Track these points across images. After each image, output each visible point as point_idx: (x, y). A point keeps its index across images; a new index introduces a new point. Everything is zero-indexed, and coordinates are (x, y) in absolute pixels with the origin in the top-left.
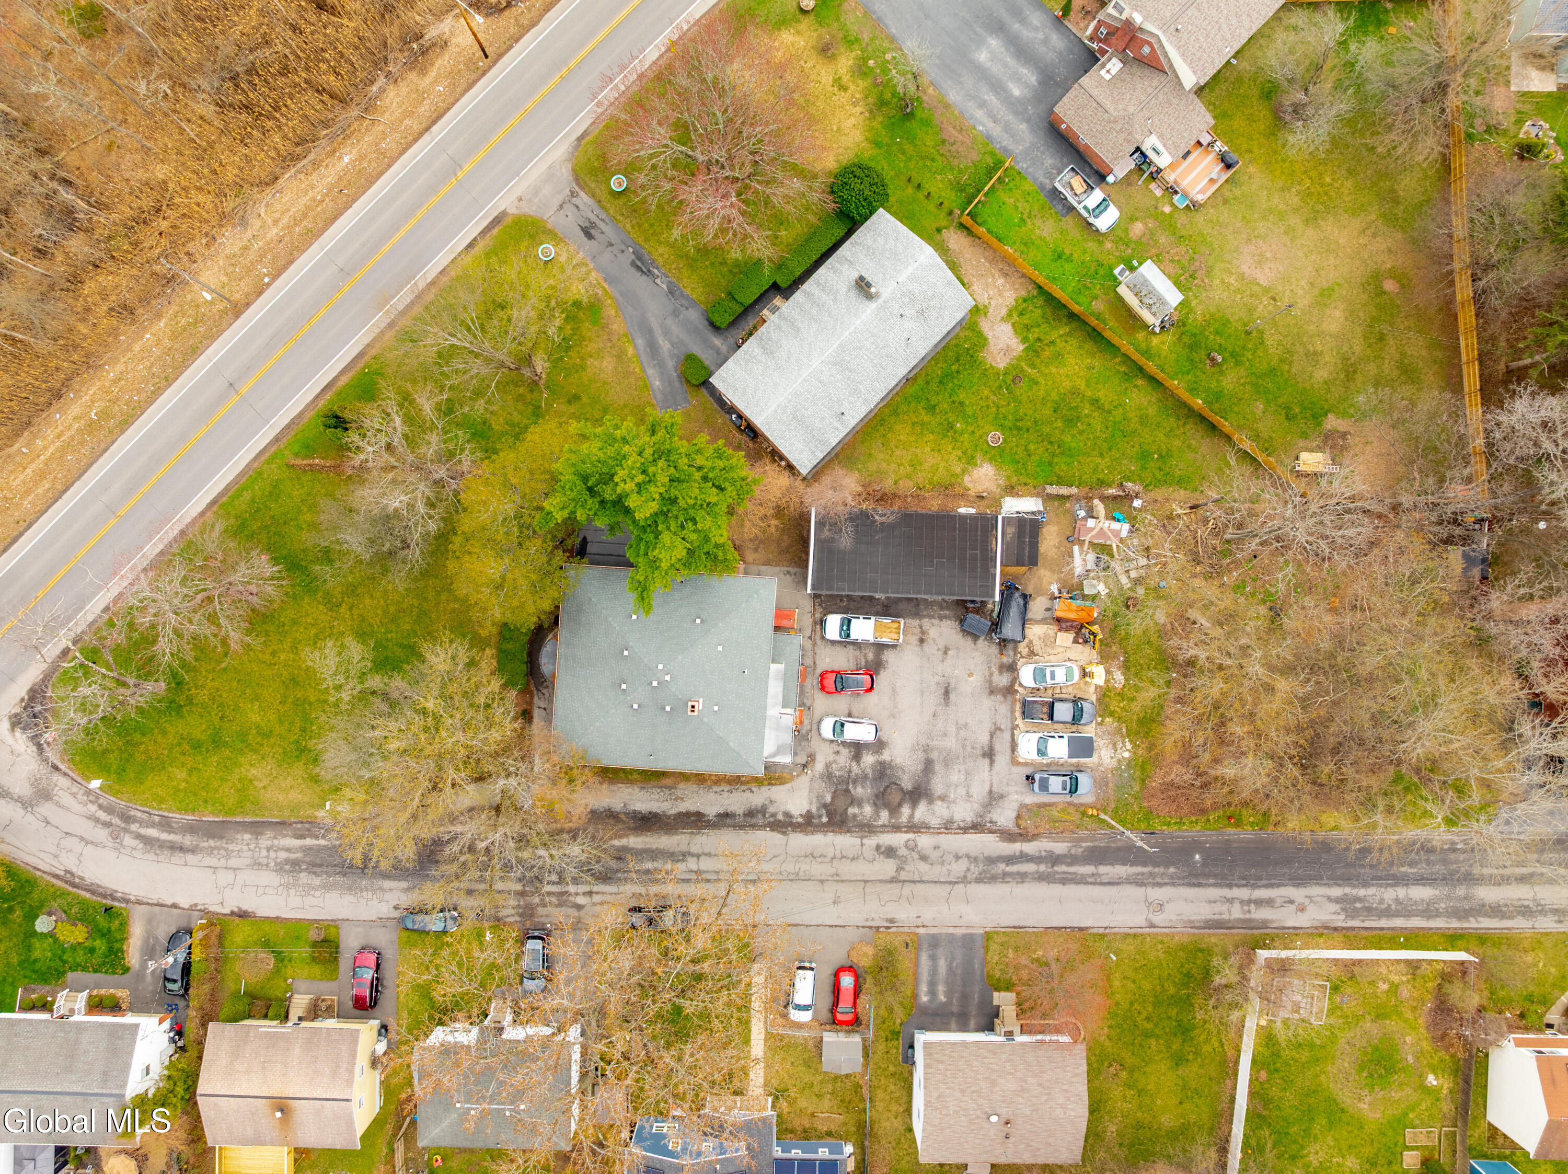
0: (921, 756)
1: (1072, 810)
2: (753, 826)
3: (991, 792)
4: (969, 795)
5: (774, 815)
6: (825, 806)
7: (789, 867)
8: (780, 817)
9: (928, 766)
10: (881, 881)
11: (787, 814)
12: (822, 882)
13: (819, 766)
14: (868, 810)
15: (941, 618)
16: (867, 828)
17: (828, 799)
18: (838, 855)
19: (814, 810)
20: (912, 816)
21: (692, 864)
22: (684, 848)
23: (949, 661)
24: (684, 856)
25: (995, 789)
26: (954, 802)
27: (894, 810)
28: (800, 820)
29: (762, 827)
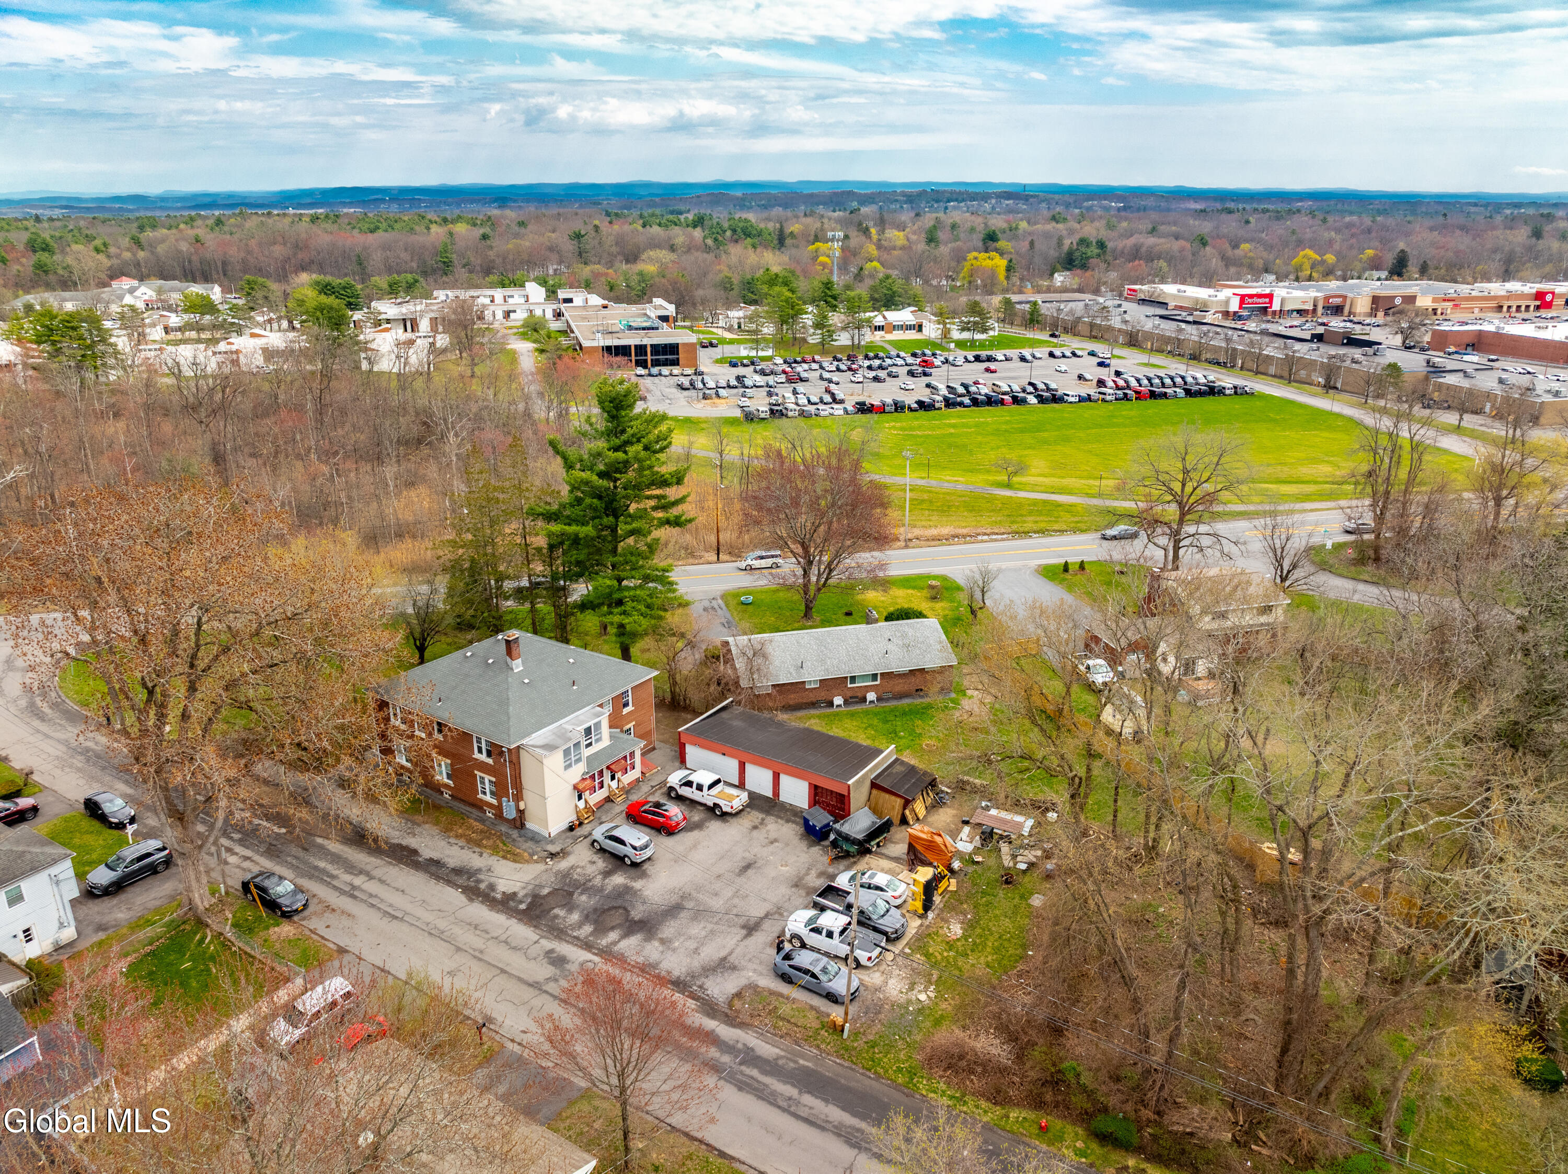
0: (674, 899)
1: (812, 1015)
2: (449, 882)
3: (724, 959)
4: (696, 951)
5: (479, 881)
6: (536, 896)
7: (442, 924)
8: (483, 886)
9: (674, 910)
10: (520, 979)
11: (492, 887)
12: (459, 949)
13: (564, 865)
14: (575, 917)
15: (788, 821)
16: (559, 933)
17: (546, 891)
18: (503, 938)
19: (521, 894)
20: (615, 943)
21: (358, 881)
22: (368, 868)
23: (771, 848)
24: (361, 872)
25: (731, 959)
26: (674, 950)
27: (601, 929)
28: (499, 896)
29: (456, 886)
